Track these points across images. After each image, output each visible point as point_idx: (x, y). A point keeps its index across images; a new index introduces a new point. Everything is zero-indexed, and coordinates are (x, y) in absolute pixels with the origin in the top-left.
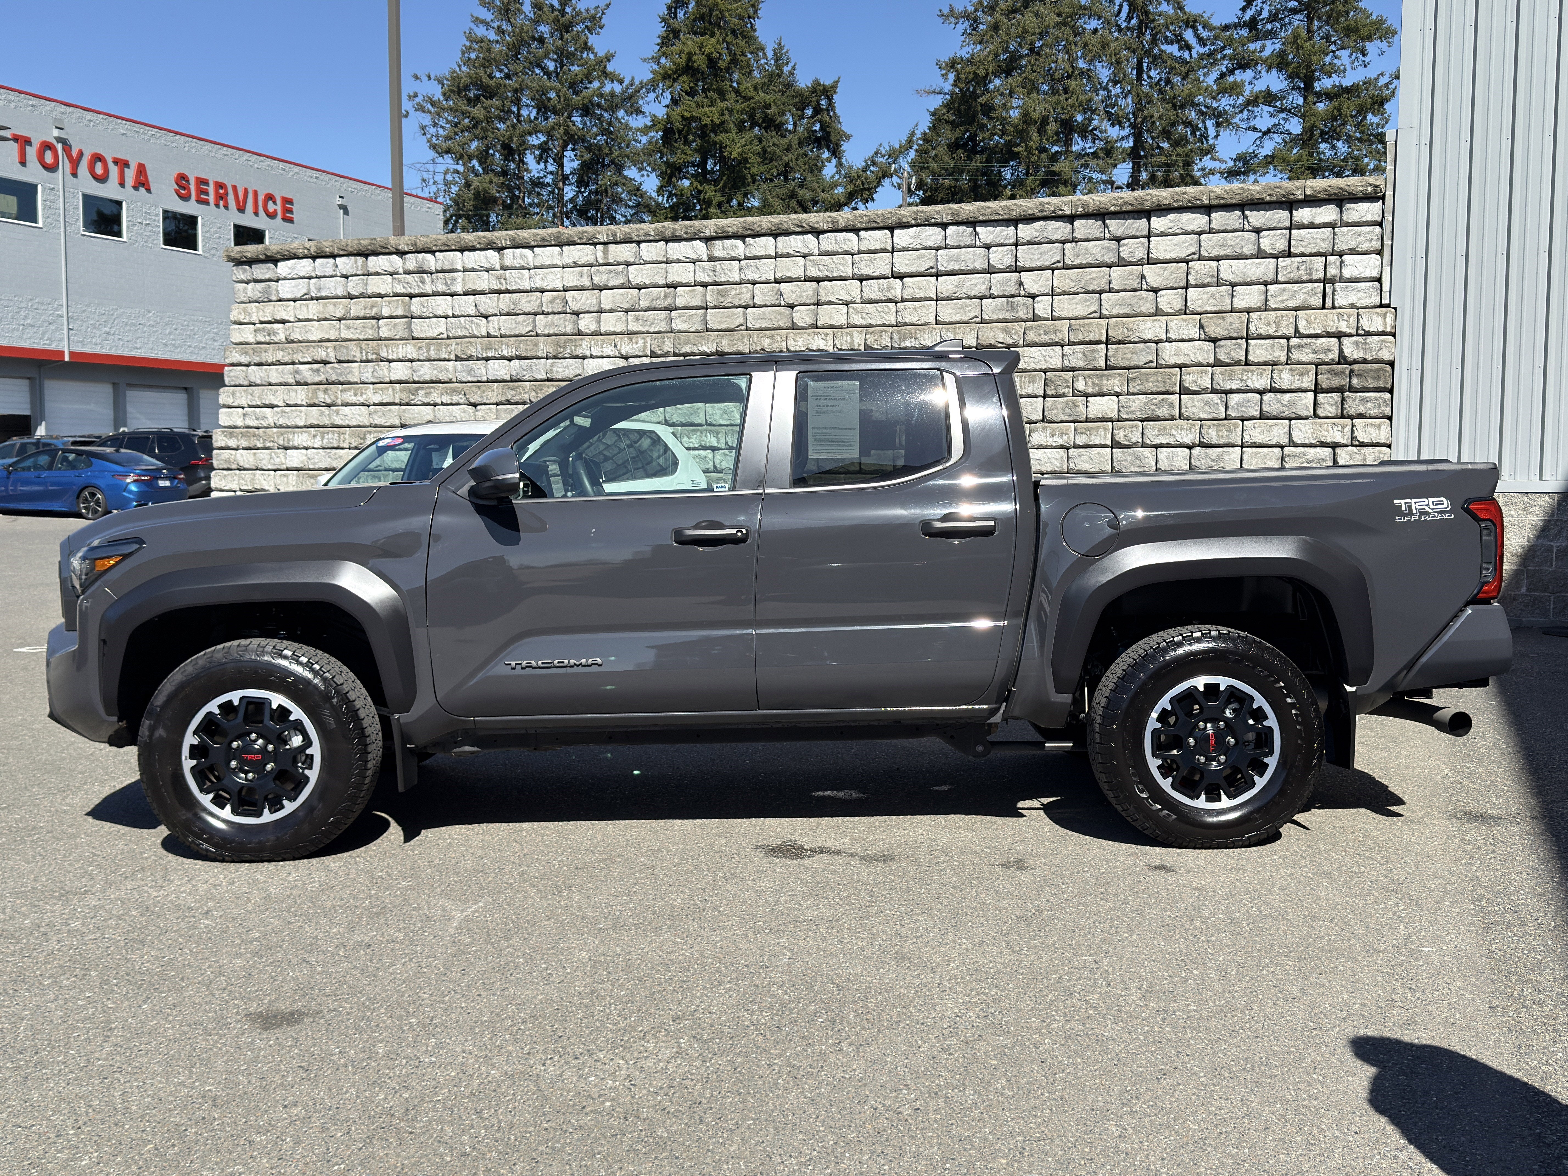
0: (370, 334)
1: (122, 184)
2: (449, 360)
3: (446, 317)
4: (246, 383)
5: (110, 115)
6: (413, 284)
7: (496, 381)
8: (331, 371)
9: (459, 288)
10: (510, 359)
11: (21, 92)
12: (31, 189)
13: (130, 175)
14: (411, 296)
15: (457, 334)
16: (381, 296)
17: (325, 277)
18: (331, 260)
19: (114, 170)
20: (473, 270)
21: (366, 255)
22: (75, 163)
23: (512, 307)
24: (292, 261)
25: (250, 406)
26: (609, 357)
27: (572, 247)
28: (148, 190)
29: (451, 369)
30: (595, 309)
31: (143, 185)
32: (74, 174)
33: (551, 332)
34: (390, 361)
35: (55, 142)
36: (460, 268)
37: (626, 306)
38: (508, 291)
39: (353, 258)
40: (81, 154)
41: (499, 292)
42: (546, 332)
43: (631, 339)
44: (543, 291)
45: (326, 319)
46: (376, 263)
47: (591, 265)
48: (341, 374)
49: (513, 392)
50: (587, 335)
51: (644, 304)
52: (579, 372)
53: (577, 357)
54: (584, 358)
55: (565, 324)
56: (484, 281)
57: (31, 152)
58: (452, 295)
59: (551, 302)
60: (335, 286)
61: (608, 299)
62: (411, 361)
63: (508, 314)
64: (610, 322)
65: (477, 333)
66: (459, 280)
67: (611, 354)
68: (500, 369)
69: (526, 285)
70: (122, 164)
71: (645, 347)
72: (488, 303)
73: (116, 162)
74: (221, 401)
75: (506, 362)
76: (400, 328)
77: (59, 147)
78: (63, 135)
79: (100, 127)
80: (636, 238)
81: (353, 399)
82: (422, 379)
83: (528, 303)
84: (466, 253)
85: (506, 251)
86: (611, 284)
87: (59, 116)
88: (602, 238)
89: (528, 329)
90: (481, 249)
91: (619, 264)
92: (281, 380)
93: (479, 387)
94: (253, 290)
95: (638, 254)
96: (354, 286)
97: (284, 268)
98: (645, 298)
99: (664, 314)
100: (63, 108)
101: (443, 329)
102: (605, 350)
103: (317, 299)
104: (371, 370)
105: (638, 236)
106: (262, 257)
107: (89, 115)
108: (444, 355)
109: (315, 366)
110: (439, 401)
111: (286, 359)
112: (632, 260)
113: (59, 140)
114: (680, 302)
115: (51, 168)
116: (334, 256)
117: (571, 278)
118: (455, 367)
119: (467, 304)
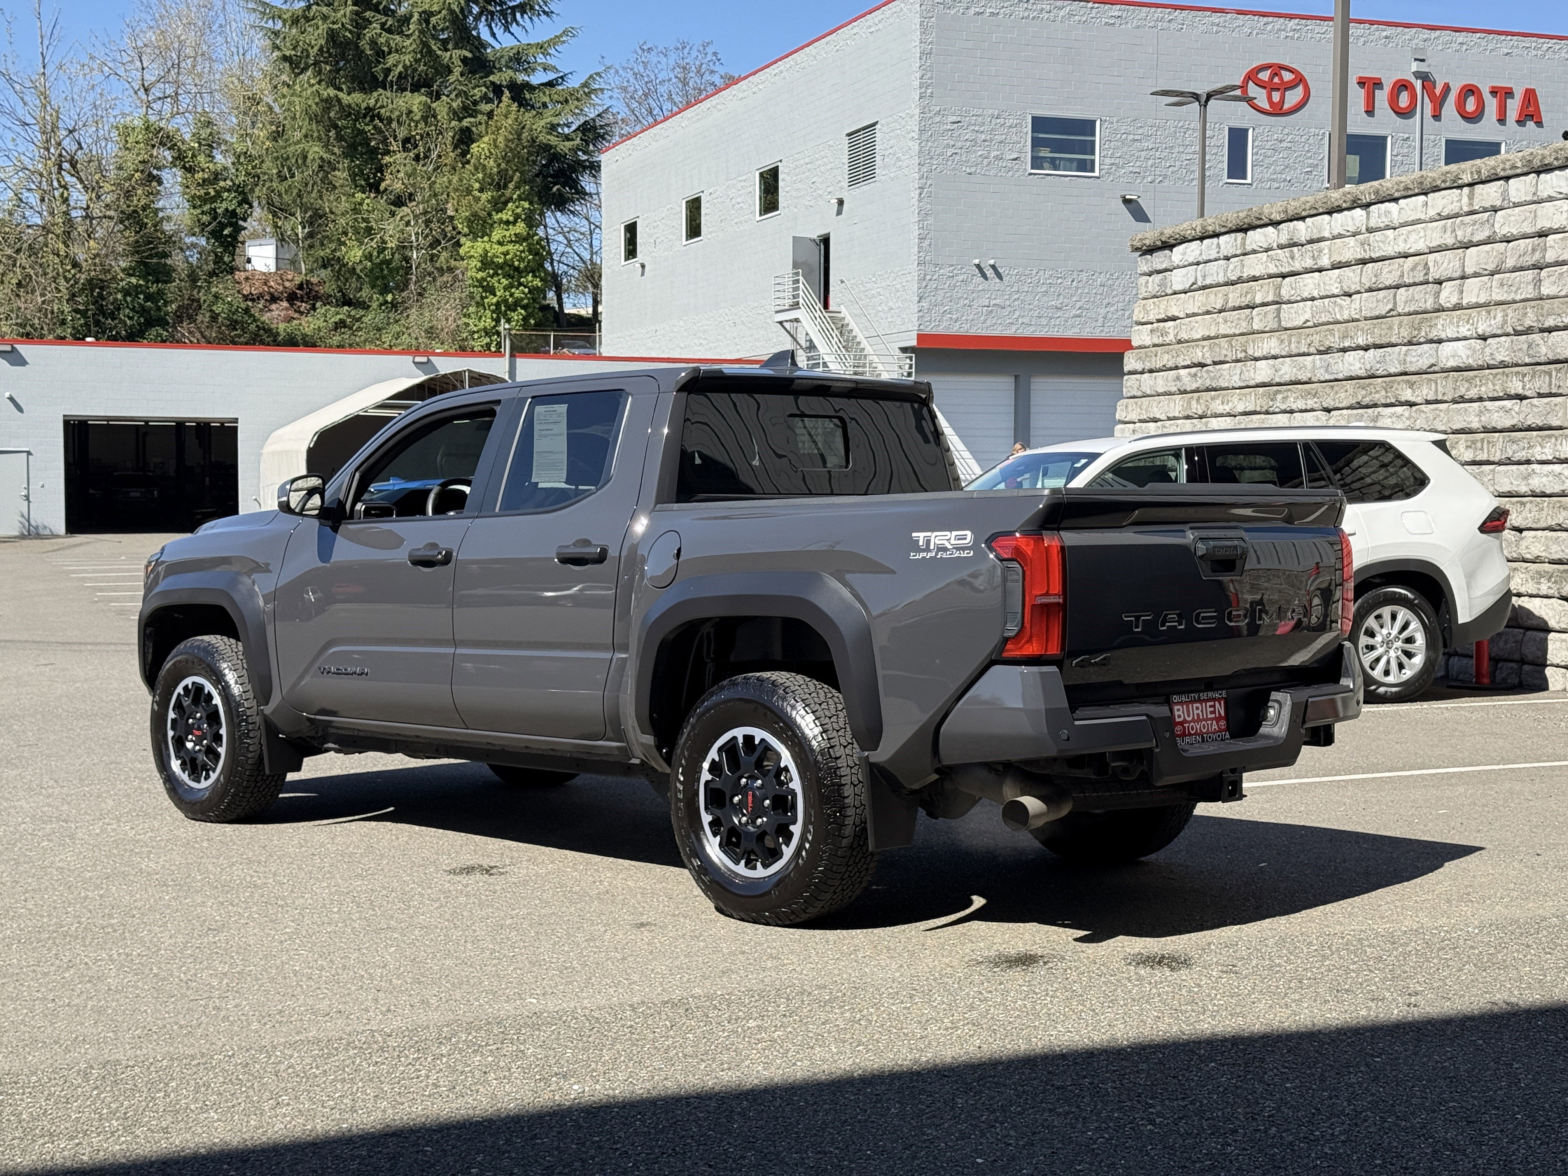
0: (1244, 327)
1: (1502, 121)
2: (1309, 355)
3: (1313, 299)
4: (1139, 394)
5: (1490, 32)
6: (1284, 261)
7: (1351, 378)
8: (1205, 375)
9: (1325, 262)
10: (1366, 349)
11: (1372, 23)
12: (1379, 142)
13: (1514, 107)
14: (1284, 276)
15: (1321, 321)
16: (1255, 279)
17: (1210, 261)
18: (1215, 240)
19: (1491, 104)
20: (1340, 236)
21: (1244, 229)
22: (1438, 103)
23: (1374, 280)
24: (1184, 245)
25: (1141, 421)
26: (1465, 339)
27: (1437, 194)
28: (1539, 124)
29: (1309, 366)
30: (1457, 274)
31: (1531, 117)
32: (1437, 117)
33: (1412, 309)
34: (1256, 359)
35: (1412, 79)
36: (1327, 234)
37: (1491, 267)
38: (1373, 260)
39: (1233, 235)
40: (1447, 88)
41: (1364, 262)
42: (1406, 310)
43: (1489, 312)
44: (1406, 256)
45: (1208, 313)
46: (1256, 238)
47: (1457, 216)
48: (1212, 379)
49: (1364, 392)
50: (1449, 310)
51: (1510, 263)
52: (1433, 361)
53: (1431, 341)
54: (1440, 341)
55: (1423, 298)
56: (1351, 250)
57: (1382, 97)
58: (1320, 271)
59: (1413, 269)
60: (1216, 273)
61: (1474, 258)
62: (1275, 357)
63: (1370, 290)
64: (1474, 291)
65: (1339, 317)
66: (1326, 251)
67: (1468, 334)
68: (1354, 363)
69: (1390, 251)
70: (1503, 94)
71: (1505, 322)
72: (1352, 277)
73: (1494, 92)
74: (1117, 417)
75: (1361, 352)
76: (1271, 316)
77: (1418, 85)
78: (1423, 67)
79: (1475, 50)
80: (1502, 174)
81: (1220, 409)
82: (1282, 381)
83: (1389, 273)
84: (1335, 215)
85: (1373, 207)
86: (1475, 239)
87: (1421, 45)
88: (1467, 178)
89: (1388, 308)
90: (1349, 209)
91: (1485, 210)
92: (1166, 389)
93: (1332, 387)
94: (1153, 283)
95: (1505, 195)
96: (1233, 269)
97: (1178, 254)
98: (1512, 254)
99: (1530, 275)
100: (1426, 34)
101: (1308, 316)
102: (1461, 329)
103: (1204, 288)
104: (1238, 372)
105: (1504, 170)
106: (1159, 243)
107: (1461, 37)
108: (1304, 349)
109: (1194, 370)
110: (1294, 407)
111: (1170, 364)
112: (1498, 203)
113: (1418, 75)
114: (1550, 257)
115: (1405, 114)
116: (1217, 235)
117: (1435, 235)
118: (1314, 362)
119: (1332, 282)
